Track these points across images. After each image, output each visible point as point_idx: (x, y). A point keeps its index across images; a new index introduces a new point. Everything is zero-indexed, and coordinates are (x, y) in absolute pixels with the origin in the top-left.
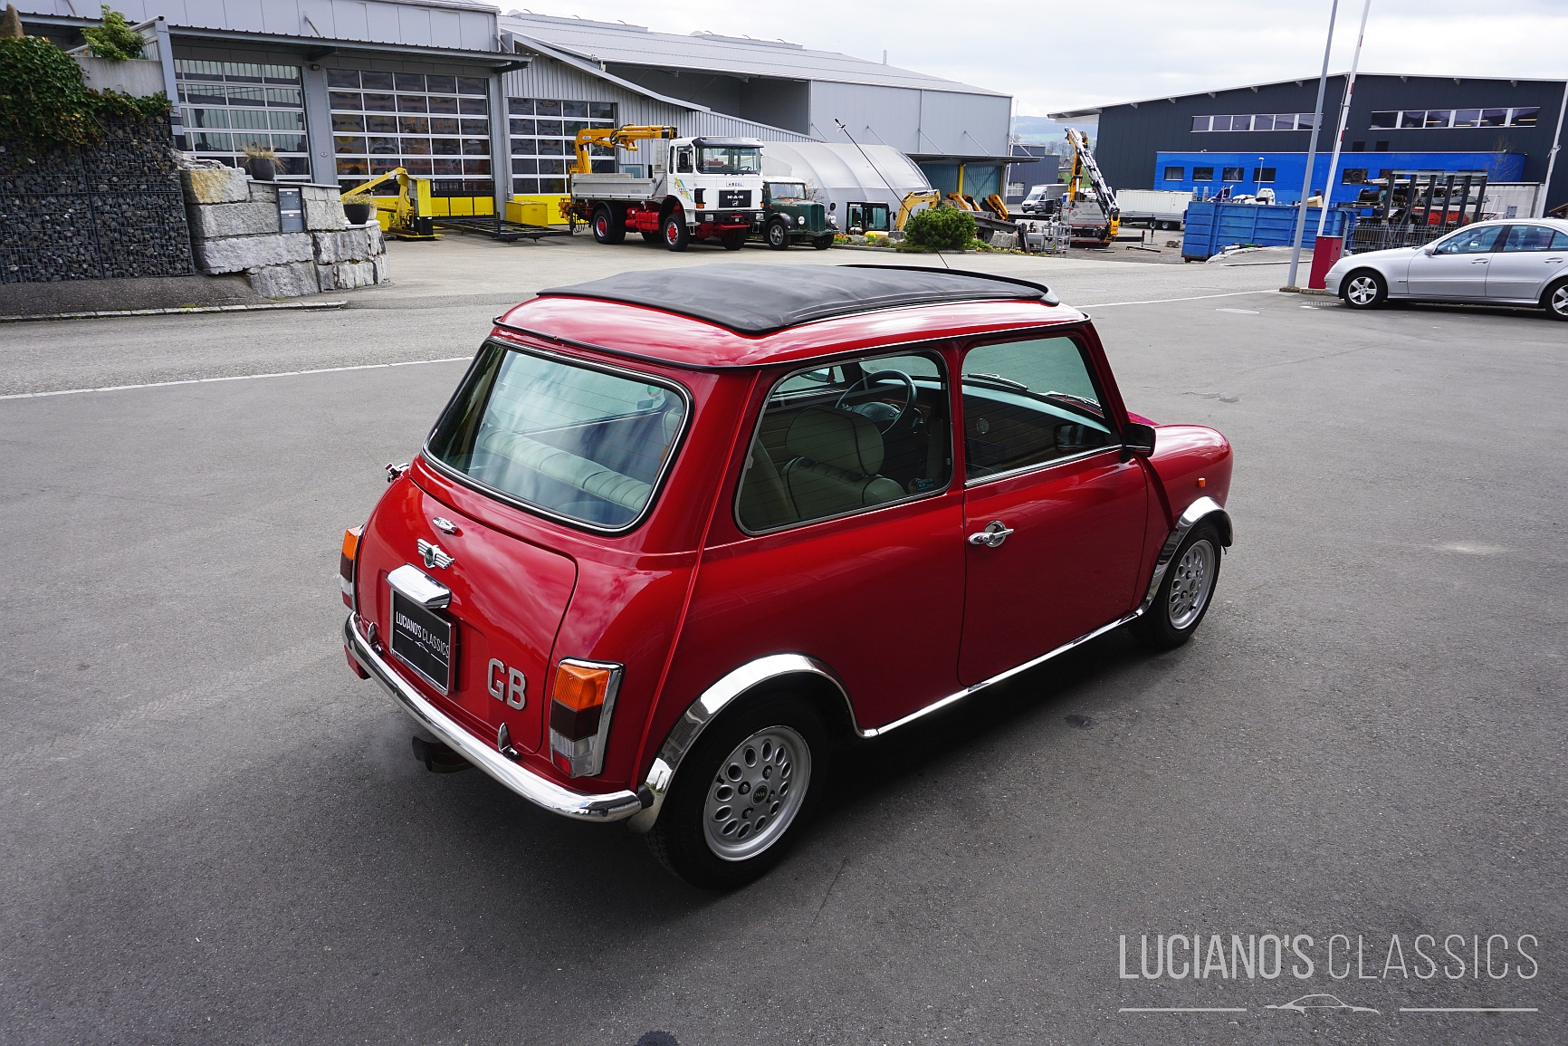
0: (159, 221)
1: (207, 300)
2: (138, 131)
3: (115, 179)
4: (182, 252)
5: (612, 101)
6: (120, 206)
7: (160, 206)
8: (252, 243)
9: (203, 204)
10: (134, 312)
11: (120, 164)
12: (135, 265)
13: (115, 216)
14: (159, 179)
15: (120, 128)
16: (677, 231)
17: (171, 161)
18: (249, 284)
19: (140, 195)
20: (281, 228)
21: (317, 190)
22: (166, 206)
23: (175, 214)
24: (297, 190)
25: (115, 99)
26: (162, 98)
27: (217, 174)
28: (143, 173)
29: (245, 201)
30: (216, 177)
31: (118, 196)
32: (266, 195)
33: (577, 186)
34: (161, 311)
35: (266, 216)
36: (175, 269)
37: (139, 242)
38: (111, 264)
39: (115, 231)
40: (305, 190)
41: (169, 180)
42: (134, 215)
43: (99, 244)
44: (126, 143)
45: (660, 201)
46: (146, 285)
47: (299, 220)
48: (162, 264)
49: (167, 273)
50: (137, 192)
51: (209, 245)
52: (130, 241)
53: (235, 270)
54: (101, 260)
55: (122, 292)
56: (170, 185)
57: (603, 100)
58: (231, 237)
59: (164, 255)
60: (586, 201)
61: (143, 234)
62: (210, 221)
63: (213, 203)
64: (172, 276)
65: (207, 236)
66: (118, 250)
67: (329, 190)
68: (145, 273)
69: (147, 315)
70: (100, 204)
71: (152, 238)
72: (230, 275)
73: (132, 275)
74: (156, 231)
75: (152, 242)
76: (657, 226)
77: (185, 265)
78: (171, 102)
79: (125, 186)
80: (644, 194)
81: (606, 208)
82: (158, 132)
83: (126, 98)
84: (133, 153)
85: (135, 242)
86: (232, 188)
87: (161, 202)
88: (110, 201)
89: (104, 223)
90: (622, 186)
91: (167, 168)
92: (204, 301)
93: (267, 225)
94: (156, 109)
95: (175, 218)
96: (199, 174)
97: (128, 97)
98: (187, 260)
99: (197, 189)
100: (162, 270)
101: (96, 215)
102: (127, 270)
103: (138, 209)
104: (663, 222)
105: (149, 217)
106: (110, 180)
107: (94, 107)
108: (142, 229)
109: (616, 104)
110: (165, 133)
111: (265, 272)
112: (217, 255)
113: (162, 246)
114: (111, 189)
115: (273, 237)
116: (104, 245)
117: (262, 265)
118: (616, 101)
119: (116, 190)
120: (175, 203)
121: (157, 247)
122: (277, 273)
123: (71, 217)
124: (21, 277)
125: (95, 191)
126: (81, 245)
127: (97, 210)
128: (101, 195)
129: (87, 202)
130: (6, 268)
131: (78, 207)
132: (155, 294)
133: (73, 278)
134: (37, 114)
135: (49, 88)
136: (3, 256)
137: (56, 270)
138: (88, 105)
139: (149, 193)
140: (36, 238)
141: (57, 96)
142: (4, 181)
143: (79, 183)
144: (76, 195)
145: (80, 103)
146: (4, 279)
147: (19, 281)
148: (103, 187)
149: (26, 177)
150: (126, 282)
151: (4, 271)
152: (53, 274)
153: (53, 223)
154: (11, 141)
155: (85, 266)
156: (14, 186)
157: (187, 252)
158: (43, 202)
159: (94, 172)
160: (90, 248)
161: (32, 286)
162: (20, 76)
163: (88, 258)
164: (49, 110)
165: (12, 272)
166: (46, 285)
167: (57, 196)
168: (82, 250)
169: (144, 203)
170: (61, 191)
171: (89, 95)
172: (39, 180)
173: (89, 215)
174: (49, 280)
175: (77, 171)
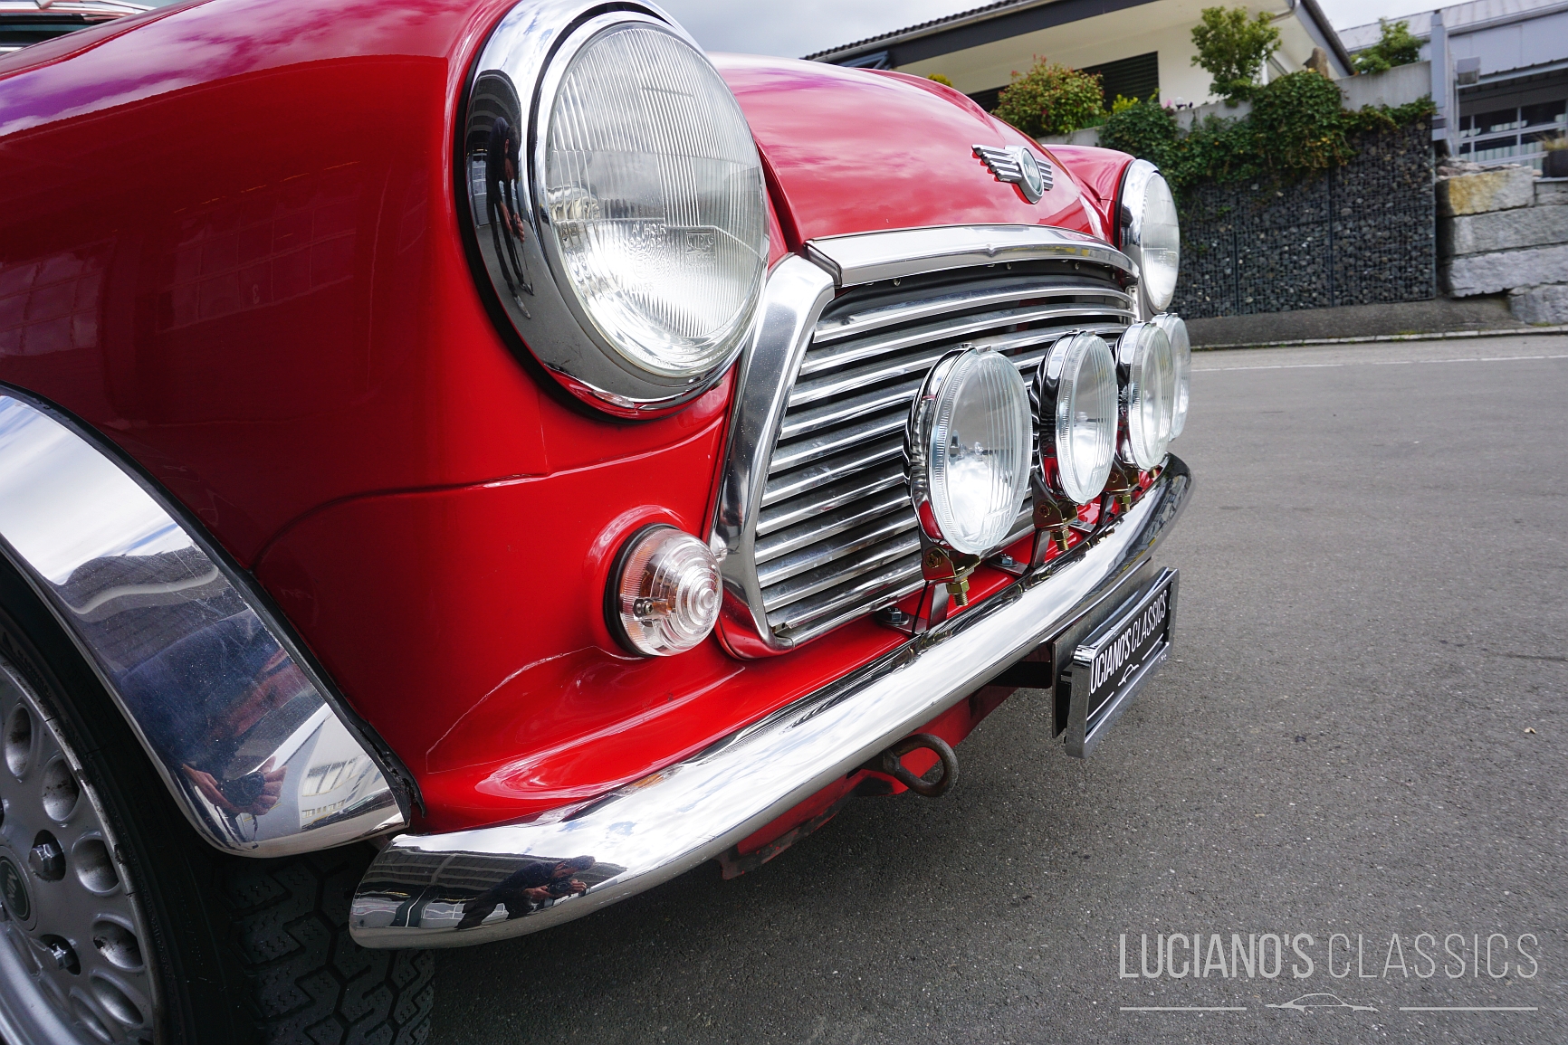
0: (1400, 241)
1: (1435, 327)
2: (1393, 145)
4: (1422, 273)
6: (1360, 228)
7: (1405, 224)
8: (1524, 257)
9: (1461, 215)
10: (1342, 340)
11: (1368, 183)
12: (1365, 291)
13: (1353, 240)
14: (1409, 194)
15: (1373, 145)
18: (1508, 308)
19: (1385, 215)
22: (1411, 223)
23: (1421, 230)
25: (1369, 114)
26: (1425, 102)
27: (1488, 178)
28: (1392, 190)
29: (1524, 206)
30: (1485, 184)
31: (1359, 220)
32: (1556, 199)
34: (1372, 338)
36: (1411, 293)
37: (1375, 266)
38: (1342, 292)
39: (1350, 256)
41: (1420, 193)
42: (1374, 236)
43: (1332, 271)
44: (1378, 160)
46: (1371, 311)
48: (1396, 289)
49: (1401, 298)
50: (1381, 211)
51: (1457, 263)
52: (1365, 265)
53: (1489, 291)
54: (1332, 288)
55: (1343, 320)
56: (1420, 199)
59: (1400, 278)
61: (1380, 257)
62: (1465, 234)
63: (1475, 213)
64: (1407, 301)
65: (1458, 252)
66: (1351, 276)
68: (1376, 299)
69: (1354, 343)
70: (1340, 228)
71: (1390, 260)
72: (1481, 297)
73: (1362, 302)
74: (1395, 253)
75: (1388, 266)
77: (1423, 288)
78: (1434, 103)
79: (1369, 207)
82: (1416, 142)
83: (1382, 111)
84: (1384, 170)
85: (1370, 267)
86: (1508, 193)
87: (1407, 219)
88: (1350, 225)
89: (1341, 248)
94: (1415, 116)
95: (1421, 235)
96: (1461, 181)
97: (1385, 109)
98: (1427, 283)
99: (1454, 201)
100: (1396, 295)
101: (1334, 241)
102: (1357, 297)
103: (1379, 230)
105: (1390, 238)
106: (1354, 203)
107: (1346, 127)
108: (1380, 252)
110: (1424, 140)
111: (1537, 292)
113: (1400, 269)
114: (1354, 211)
115: (1560, 248)
116: (1337, 272)
117: (1533, 283)
119: (1359, 212)
120: (1424, 218)
121: (1394, 269)
123: (1308, 246)
124: (1254, 308)
125: (1335, 216)
126: (1314, 273)
127: (1335, 236)
128: (1343, 220)
129: (1327, 228)
130: (1242, 301)
131: (1317, 235)
132: (1376, 321)
133: (1301, 308)
134: (1286, 146)
135: (1302, 117)
136: (1242, 289)
137: (1286, 300)
138: (1339, 127)
139: (1394, 211)
140: (1272, 270)
141: (1306, 124)
142: (1253, 217)
143: (1322, 210)
144: (1317, 222)
145: (1331, 127)
146: (1240, 311)
147: (1251, 313)
148: (1347, 211)
149: (1273, 210)
150: (1352, 310)
151: (1240, 304)
152: (1283, 305)
153: (1291, 253)
154: (1264, 178)
155: (1314, 295)
156: (1262, 220)
157: (1430, 272)
158: (1285, 233)
159: (1339, 196)
160: (1323, 276)
161: (1261, 316)
162: (1275, 112)
163: (1319, 286)
164: (1299, 139)
165: (1247, 304)
166: (1275, 315)
167: (1298, 226)
168: (1314, 279)
169: (1387, 223)
170: (1303, 220)
171: (1343, 117)
172: (1284, 211)
173: (1327, 242)
174: (1278, 310)
175: (1322, 197)
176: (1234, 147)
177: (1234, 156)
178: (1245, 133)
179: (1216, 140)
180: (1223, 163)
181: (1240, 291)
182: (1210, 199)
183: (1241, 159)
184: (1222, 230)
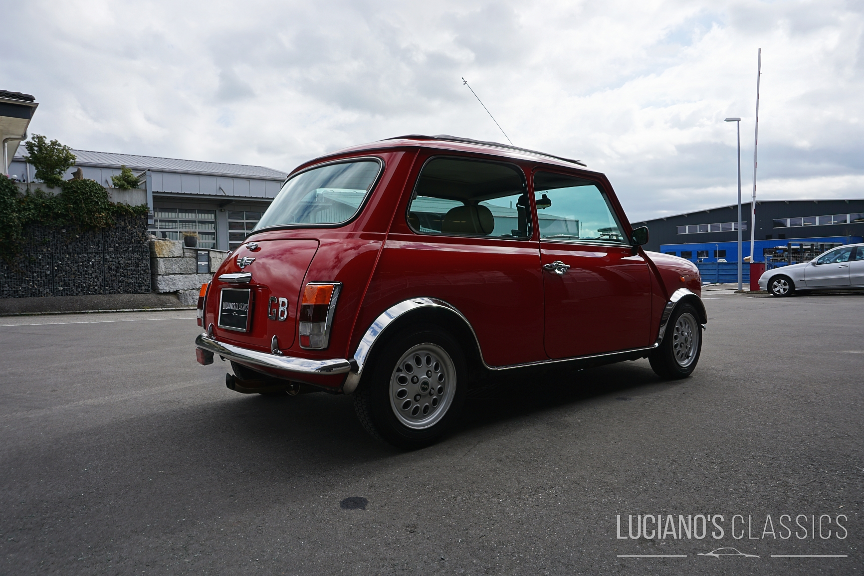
0: (136, 266)
1: (156, 305)
2: (132, 222)
3: (117, 245)
4: (146, 281)
6: (118, 258)
7: (138, 258)
8: (182, 278)
9: (159, 257)
10: (118, 310)
11: (121, 238)
12: (121, 288)
13: (114, 263)
14: (139, 245)
15: (123, 221)
17: (146, 237)
18: (178, 298)
19: (128, 253)
20: (197, 271)
21: (217, 253)
22: (140, 258)
23: (144, 262)
24: (207, 252)
25: (122, 207)
26: (145, 207)
27: (168, 243)
28: (131, 242)
29: (180, 257)
30: (167, 245)
31: (117, 253)
32: (191, 254)
34: (132, 310)
35: (190, 265)
36: (141, 290)
37: (125, 276)
38: (110, 287)
39: (113, 271)
40: (211, 253)
41: (144, 246)
42: (124, 262)
43: (104, 277)
44: (125, 228)
46: (125, 297)
47: (207, 267)
48: (135, 287)
49: (137, 292)
50: (127, 251)
51: (160, 278)
52: (120, 275)
53: (172, 291)
54: (105, 285)
55: (113, 300)
56: (144, 248)
58: (173, 274)
59: (137, 283)
61: (127, 272)
62: (162, 266)
63: (165, 257)
64: (139, 293)
65: (159, 273)
66: (114, 280)
67: (223, 254)
68: (126, 292)
69: (124, 312)
70: (108, 257)
71: (132, 274)
72: (169, 293)
73: (119, 293)
74: (134, 271)
75: (131, 276)
77: (147, 288)
78: (149, 208)
79: (121, 248)
82: (141, 223)
83: (127, 206)
84: (127, 233)
85: (123, 276)
86: (174, 250)
87: (138, 256)
88: (113, 256)
89: (109, 266)
91: (143, 240)
92: (153, 305)
93: (190, 269)
94: (141, 212)
95: (144, 264)
96: (159, 243)
97: (129, 206)
98: (148, 285)
99: (157, 250)
100: (135, 290)
101: (105, 263)
102: (117, 290)
103: (126, 260)
105: (131, 264)
106: (114, 246)
107: (112, 210)
108: (127, 270)
110: (145, 223)
111: (187, 292)
112: (163, 283)
113: (136, 278)
114: (114, 250)
115: (193, 275)
116: (107, 278)
117: (186, 289)
119: (117, 250)
120: (145, 257)
121: (133, 278)
122: (193, 293)
123: (93, 264)
124: (63, 293)
125: (106, 251)
126: (96, 277)
127: (106, 260)
128: (109, 253)
129: (102, 256)
130: (56, 289)
131: (97, 259)
132: (130, 302)
133: (89, 294)
134: (84, 214)
135: (91, 202)
136: (56, 282)
137: (81, 290)
138: (109, 210)
139: (133, 252)
140: (74, 274)
141: (94, 205)
142: (63, 246)
143: (99, 247)
144: (97, 253)
145: (105, 209)
146: (55, 294)
147: (62, 295)
148: (111, 249)
149: (74, 244)
150: (116, 296)
151: (55, 290)
152: (79, 292)
153: (84, 266)
154: (69, 227)
155: (96, 288)
156: (67, 248)
157: (148, 281)
158: (80, 256)
159: (107, 242)
160: (100, 279)
161: (68, 297)
162: (78, 196)
163: (98, 284)
164: (90, 212)
165: (59, 291)
166: (75, 297)
167: (87, 253)
168: (96, 280)
169: (130, 257)
170: (90, 251)
171: (110, 205)
172: (80, 245)
173: (102, 263)
174: (77, 294)
175: (99, 241)
176: (55, 209)
177: (54, 213)
178: (60, 203)
179: (42, 202)
181: (55, 284)
183: (57, 216)
184: (45, 250)
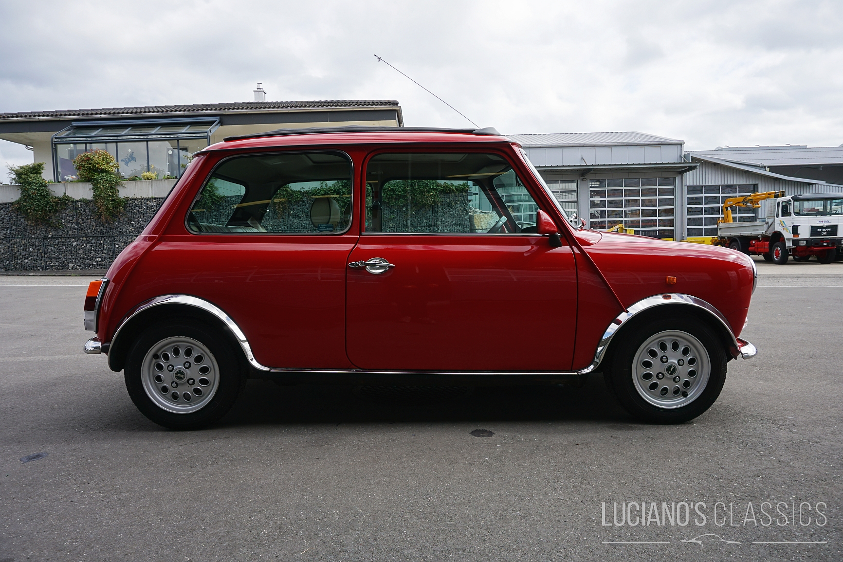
2: (455, 199)
3: (443, 219)
5: (754, 183)
11: (446, 213)
14: (461, 219)
16: (780, 252)
17: (466, 211)
25: (447, 186)
26: (466, 186)
27: (486, 216)
28: (455, 216)
30: (486, 217)
33: (722, 230)
41: (465, 219)
44: (450, 204)
45: (770, 235)
56: (465, 222)
57: (748, 183)
60: (726, 238)
63: (483, 229)
70: (436, 230)
76: (768, 250)
78: (469, 186)
79: (447, 222)
80: (760, 232)
81: (737, 241)
82: (463, 199)
83: (452, 186)
86: (492, 222)
90: (747, 228)
91: (465, 214)
94: (463, 189)
96: (478, 216)
99: (476, 222)
104: (771, 247)
107: (439, 190)
109: (757, 185)
110: (466, 199)
118: (757, 183)
120: (466, 229)
125: (435, 225)
128: (437, 226)
129: (432, 229)
134: (417, 194)
138: (437, 189)
139: (456, 225)
141: (425, 186)
142: (404, 221)
143: (430, 221)
145: (434, 189)
148: (439, 223)
149: (411, 219)
154: (408, 205)
156: (407, 223)
159: (436, 217)
164: (422, 192)
167: (421, 227)
169: (453, 229)
170: (423, 224)
171: (438, 186)
172: (415, 220)
175: (429, 216)
176: (397, 191)
178: (401, 186)
179: (389, 187)
180: (392, 197)
182: (386, 212)
183: (399, 197)
184: (391, 225)
